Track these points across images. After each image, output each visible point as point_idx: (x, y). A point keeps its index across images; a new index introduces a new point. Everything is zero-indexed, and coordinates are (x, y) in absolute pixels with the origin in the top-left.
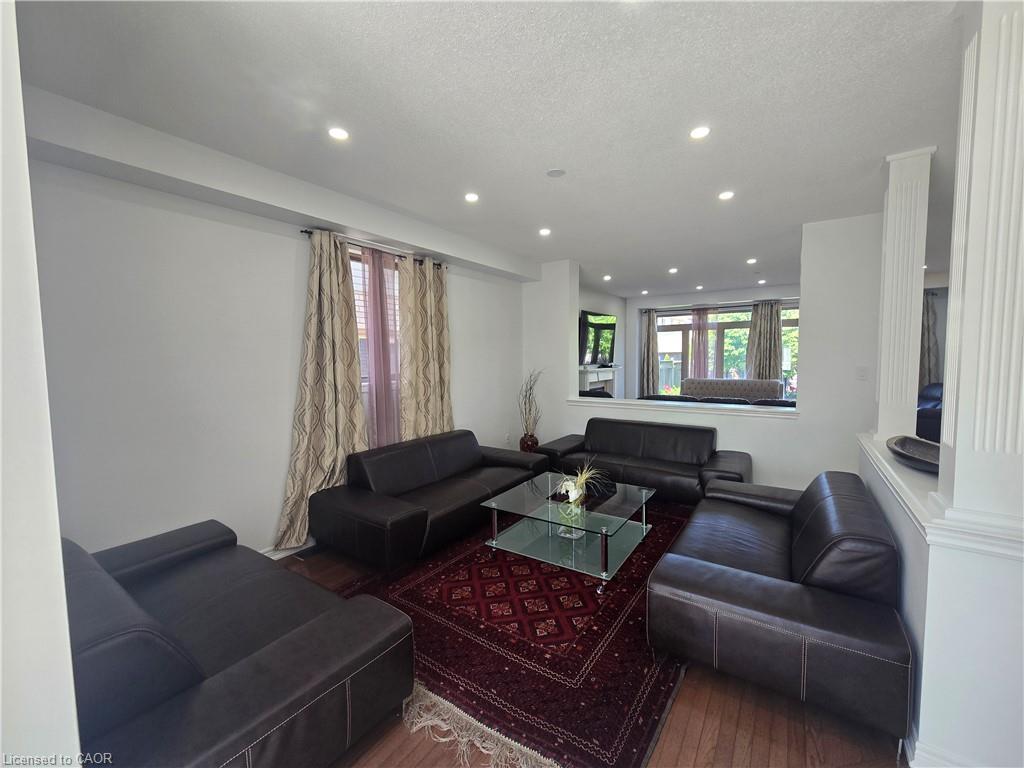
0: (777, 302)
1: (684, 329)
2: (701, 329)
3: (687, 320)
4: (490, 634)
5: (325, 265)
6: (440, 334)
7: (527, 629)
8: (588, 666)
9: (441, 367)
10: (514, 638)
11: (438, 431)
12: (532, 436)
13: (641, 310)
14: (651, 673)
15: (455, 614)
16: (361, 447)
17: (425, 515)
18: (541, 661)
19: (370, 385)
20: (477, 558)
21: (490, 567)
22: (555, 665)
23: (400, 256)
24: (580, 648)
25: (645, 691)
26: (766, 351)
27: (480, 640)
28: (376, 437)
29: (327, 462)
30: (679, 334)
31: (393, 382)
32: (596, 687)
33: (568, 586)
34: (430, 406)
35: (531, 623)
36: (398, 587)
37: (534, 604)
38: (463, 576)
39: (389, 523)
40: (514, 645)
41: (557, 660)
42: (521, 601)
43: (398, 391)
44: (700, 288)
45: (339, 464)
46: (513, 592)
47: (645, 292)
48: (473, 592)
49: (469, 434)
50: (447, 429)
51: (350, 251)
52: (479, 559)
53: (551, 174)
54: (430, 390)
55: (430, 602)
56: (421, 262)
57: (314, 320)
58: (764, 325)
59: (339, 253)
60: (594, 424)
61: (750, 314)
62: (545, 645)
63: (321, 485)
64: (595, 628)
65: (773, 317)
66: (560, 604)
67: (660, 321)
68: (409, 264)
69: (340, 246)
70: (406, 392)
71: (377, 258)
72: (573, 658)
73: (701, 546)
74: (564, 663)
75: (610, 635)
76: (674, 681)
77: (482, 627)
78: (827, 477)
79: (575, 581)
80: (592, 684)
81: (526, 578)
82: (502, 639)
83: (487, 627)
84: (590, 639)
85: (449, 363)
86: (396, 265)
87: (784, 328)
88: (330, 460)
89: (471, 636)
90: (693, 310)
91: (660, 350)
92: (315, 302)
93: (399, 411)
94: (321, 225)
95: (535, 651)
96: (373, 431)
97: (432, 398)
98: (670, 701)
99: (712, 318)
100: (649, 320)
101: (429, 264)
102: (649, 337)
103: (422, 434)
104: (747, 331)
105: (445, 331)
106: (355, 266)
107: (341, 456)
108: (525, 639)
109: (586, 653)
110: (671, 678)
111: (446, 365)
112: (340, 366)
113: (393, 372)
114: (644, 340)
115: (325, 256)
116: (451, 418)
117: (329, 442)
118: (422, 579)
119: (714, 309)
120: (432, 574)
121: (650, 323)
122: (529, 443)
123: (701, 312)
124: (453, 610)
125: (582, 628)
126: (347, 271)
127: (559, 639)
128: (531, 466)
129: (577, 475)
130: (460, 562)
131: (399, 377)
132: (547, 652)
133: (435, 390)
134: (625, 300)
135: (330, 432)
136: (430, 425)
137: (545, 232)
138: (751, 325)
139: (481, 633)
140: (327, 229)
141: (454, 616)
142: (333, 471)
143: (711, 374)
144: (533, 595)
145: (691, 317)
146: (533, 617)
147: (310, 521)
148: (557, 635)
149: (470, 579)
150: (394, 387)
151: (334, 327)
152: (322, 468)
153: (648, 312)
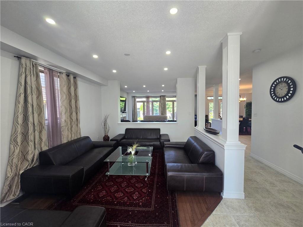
0: (165, 96)
1: (143, 102)
2: (148, 102)
3: (144, 99)
4: (119, 204)
5: (28, 73)
6: (76, 102)
7: (131, 198)
8: (153, 202)
9: (77, 114)
10: (128, 202)
11: (76, 138)
12: (107, 136)
13: (132, 96)
14: (169, 197)
15: (104, 202)
16: (45, 148)
17: (83, 169)
18: (139, 206)
19: (48, 122)
20: (102, 180)
21: (109, 182)
22: (144, 206)
23: (60, 73)
24: (148, 198)
25: (170, 203)
26: (163, 108)
27: (117, 207)
28: (52, 143)
29: (30, 157)
30: (142, 103)
31: (58, 120)
32: (158, 207)
33: (136, 181)
34: (73, 129)
35: (131, 196)
36: (75, 199)
37: (129, 189)
38: (100, 188)
39: (71, 176)
40: (129, 205)
41: (144, 204)
42: (124, 190)
43: (60, 124)
44: (148, 91)
45: (36, 157)
46: (120, 188)
47: (134, 91)
48: (106, 192)
49: (88, 137)
50: (79, 137)
51: (40, 68)
52: (103, 180)
53: (126, 55)
54: (73, 123)
55: (92, 201)
56: (68, 76)
57: (22, 96)
58: (162, 101)
59: (34, 69)
60: (127, 130)
61: (159, 98)
62: (138, 201)
63: (27, 167)
64: (150, 190)
65: (164, 100)
66: (137, 187)
67: (137, 100)
68: (64, 76)
69: (35, 66)
70: (63, 124)
71: (51, 73)
72: (148, 202)
73: (172, 160)
74: (146, 204)
75: (154, 191)
76: (175, 198)
77: (116, 203)
78: (191, 138)
79: (137, 178)
80: (157, 207)
81: (122, 182)
82: (124, 204)
83: (117, 202)
84: (150, 194)
85: (80, 113)
86: (59, 76)
87: (167, 103)
88: (32, 156)
89: (114, 207)
90: (146, 97)
91: (137, 108)
92: (23, 88)
93: (60, 132)
94: (26, 55)
95: (136, 204)
96: (50, 140)
97: (74, 126)
98: (177, 204)
99: (151, 99)
100: (134, 99)
101: (72, 77)
102: (134, 104)
103: (70, 140)
104: (159, 103)
105: (78, 101)
106: (42, 75)
107: (37, 153)
108: (132, 201)
109: (151, 198)
110: (174, 197)
111: (78, 113)
112: (36, 115)
113: (58, 116)
114: (133, 105)
115: (28, 68)
116: (80, 133)
117: (31, 148)
118: (84, 194)
119: (151, 97)
120: (87, 191)
121: (135, 100)
122: (106, 138)
123: (148, 97)
124: (102, 201)
125: (146, 192)
126: (38, 77)
127: (141, 197)
128: (112, 145)
129: (133, 146)
130: (97, 183)
131: (60, 118)
132: (140, 203)
133: (74, 123)
134: (128, 93)
135: (31, 144)
136: (73, 135)
137: (114, 71)
138: (160, 101)
139: (116, 205)
140: (29, 57)
141: (104, 203)
142: (33, 160)
143: (151, 115)
144: (128, 186)
145: (145, 99)
146: (130, 194)
147: (21, 185)
148: (140, 197)
149: (103, 188)
150: (59, 122)
151: (32, 99)
152: (27, 160)
153: (134, 97)
